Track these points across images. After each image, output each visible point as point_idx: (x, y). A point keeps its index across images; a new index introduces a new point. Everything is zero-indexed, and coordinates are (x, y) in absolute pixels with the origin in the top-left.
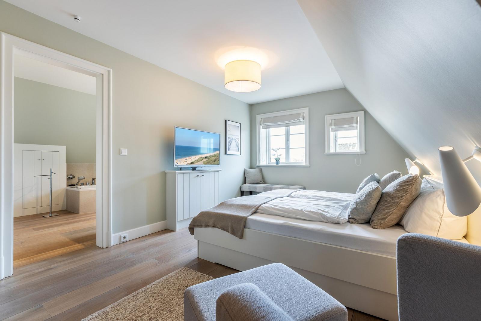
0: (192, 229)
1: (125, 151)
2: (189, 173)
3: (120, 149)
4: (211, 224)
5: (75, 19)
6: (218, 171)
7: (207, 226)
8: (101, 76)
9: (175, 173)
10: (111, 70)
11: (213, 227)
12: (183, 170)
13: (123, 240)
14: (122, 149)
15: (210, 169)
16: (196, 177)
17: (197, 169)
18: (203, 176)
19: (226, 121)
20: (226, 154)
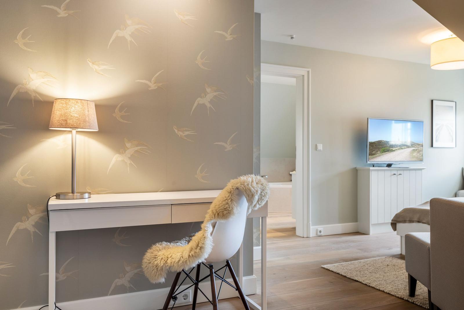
0: (394, 225)
1: (320, 147)
2: (384, 170)
3: (316, 145)
4: (416, 219)
5: (291, 38)
6: (421, 169)
7: (411, 221)
8: (302, 77)
9: (369, 170)
10: (310, 70)
11: (419, 222)
12: (376, 167)
13: (319, 234)
14: (318, 144)
15: (410, 166)
16: (393, 175)
17: (393, 166)
18: (401, 174)
19: (432, 101)
20: (432, 146)
